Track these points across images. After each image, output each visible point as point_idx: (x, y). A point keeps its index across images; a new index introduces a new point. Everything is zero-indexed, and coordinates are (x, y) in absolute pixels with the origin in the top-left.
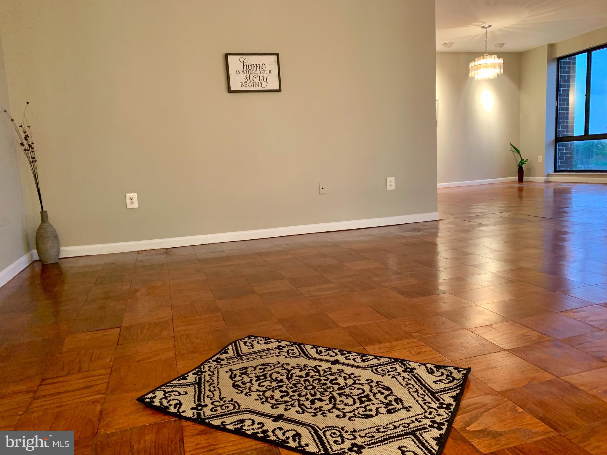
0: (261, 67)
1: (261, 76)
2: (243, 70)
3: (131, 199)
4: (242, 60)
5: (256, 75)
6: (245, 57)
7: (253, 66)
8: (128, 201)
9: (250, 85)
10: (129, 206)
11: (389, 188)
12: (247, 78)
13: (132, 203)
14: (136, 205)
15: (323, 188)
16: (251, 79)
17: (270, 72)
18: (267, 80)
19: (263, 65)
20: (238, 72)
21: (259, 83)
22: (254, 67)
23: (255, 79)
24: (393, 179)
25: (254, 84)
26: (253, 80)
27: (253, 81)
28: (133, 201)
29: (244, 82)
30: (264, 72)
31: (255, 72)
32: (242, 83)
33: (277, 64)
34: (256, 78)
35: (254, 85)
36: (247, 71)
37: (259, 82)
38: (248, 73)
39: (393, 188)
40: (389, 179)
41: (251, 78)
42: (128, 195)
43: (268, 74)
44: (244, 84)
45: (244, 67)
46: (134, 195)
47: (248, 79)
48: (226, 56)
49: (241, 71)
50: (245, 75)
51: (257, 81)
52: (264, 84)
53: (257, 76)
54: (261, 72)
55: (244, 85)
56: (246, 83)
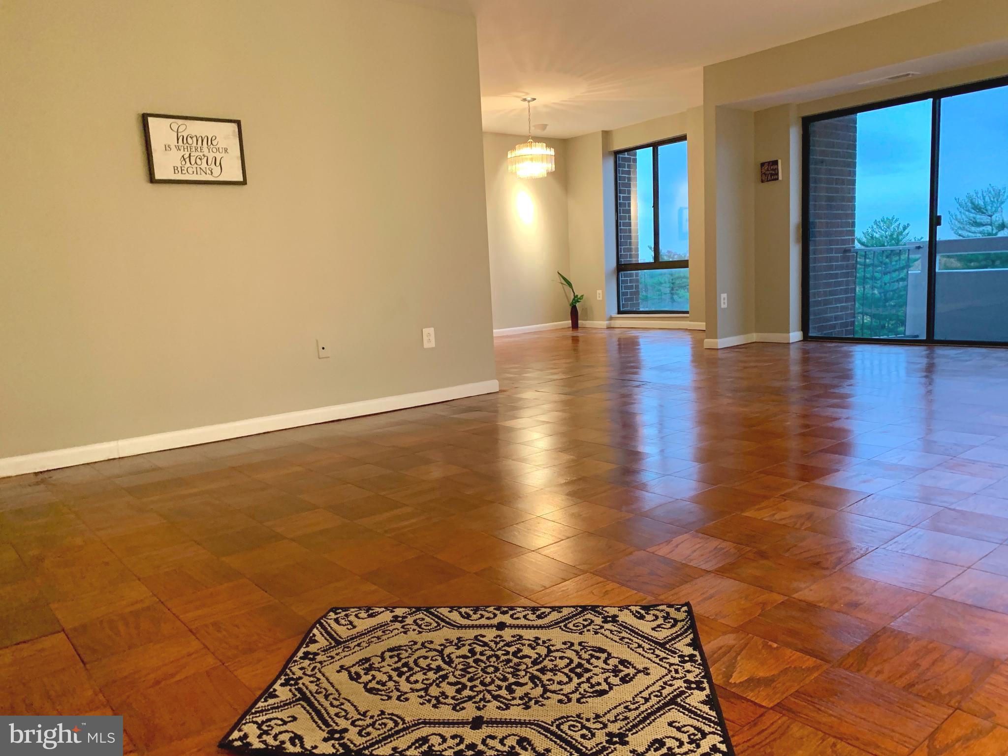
0: (210, 141)
1: (211, 156)
2: (177, 144)
4: (175, 127)
5: (201, 154)
6: (180, 122)
7: (195, 139)
9: (190, 170)
11: (427, 345)
12: (184, 159)
15: (323, 348)
16: (193, 162)
17: (226, 150)
18: (220, 163)
19: (214, 138)
20: (167, 148)
21: (207, 169)
22: (197, 140)
23: (199, 161)
24: (431, 330)
25: (198, 169)
26: (196, 163)
27: (196, 165)
29: (179, 165)
30: (214, 150)
31: (199, 150)
32: (176, 168)
33: (238, 139)
34: (201, 159)
35: (199, 173)
36: (186, 147)
37: (208, 167)
38: (186, 150)
39: (433, 344)
40: (425, 331)
41: (193, 159)
43: (223, 154)
44: (179, 169)
45: (178, 140)
47: (187, 160)
48: (144, 119)
49: (173, 147)
50: (182, 153)
51: (204, 165)
52: (216, 171)
53: (203, 157)
54: (211, 150)
55: (180, 171)
56: (183, 168)
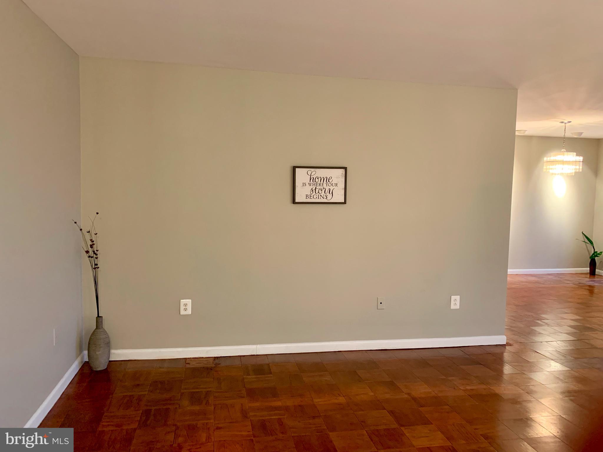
0: (328, 180)
1: (327, 188)
2: (309, 182)
3: (186, 305)
4: (309, 173)
5: (322, 187)
6: (312, 170)
7: (320, 179)
8: (182, 308)
9: (315, 197)
10: (183, 312)
11: (453, 307)
12: (312, 191)
13: (185, 310)
14: (189, 312)
15: (381, 303)
16: (317, 192)
17: (336, 185)
18: (332, 192)
19: (331, 178)
20: (304, 184)
21: (324, 196)
22: (321, 180)
23: (320, 191)
24: (458, 298)
25: (319, 196)
26: (319, 192)
27: (318, 194)
28: (186, 307)
29: (309, 194)
30: (330, 185)
31: (321, 185)
32: (307, 196)
33: (344, 178)
35: (319, 198)
36: (314, 184)
37: (325, 194)
38: (314, 185)
39: (458, 307)
40: (453, 298)
41: (317, 190)
42: (183, 301)
43: (334, 187)
44: (309, 196)
45: (310, 180)
46: (189, 302)
47: (314, 191)
48: (294, 168)
49: (307, 184)
50: (312, 187)
51: (323, 194)
52: (330, 196)
53: (323, 189)
54: (328, 185)
55: (309, 197)
56: (311, 196)
